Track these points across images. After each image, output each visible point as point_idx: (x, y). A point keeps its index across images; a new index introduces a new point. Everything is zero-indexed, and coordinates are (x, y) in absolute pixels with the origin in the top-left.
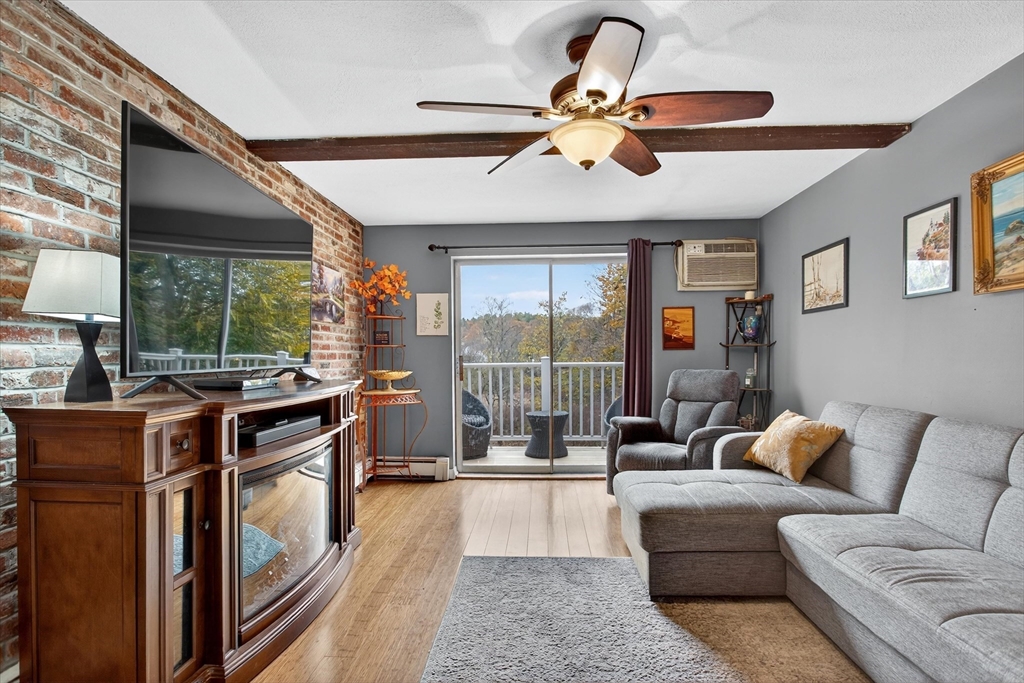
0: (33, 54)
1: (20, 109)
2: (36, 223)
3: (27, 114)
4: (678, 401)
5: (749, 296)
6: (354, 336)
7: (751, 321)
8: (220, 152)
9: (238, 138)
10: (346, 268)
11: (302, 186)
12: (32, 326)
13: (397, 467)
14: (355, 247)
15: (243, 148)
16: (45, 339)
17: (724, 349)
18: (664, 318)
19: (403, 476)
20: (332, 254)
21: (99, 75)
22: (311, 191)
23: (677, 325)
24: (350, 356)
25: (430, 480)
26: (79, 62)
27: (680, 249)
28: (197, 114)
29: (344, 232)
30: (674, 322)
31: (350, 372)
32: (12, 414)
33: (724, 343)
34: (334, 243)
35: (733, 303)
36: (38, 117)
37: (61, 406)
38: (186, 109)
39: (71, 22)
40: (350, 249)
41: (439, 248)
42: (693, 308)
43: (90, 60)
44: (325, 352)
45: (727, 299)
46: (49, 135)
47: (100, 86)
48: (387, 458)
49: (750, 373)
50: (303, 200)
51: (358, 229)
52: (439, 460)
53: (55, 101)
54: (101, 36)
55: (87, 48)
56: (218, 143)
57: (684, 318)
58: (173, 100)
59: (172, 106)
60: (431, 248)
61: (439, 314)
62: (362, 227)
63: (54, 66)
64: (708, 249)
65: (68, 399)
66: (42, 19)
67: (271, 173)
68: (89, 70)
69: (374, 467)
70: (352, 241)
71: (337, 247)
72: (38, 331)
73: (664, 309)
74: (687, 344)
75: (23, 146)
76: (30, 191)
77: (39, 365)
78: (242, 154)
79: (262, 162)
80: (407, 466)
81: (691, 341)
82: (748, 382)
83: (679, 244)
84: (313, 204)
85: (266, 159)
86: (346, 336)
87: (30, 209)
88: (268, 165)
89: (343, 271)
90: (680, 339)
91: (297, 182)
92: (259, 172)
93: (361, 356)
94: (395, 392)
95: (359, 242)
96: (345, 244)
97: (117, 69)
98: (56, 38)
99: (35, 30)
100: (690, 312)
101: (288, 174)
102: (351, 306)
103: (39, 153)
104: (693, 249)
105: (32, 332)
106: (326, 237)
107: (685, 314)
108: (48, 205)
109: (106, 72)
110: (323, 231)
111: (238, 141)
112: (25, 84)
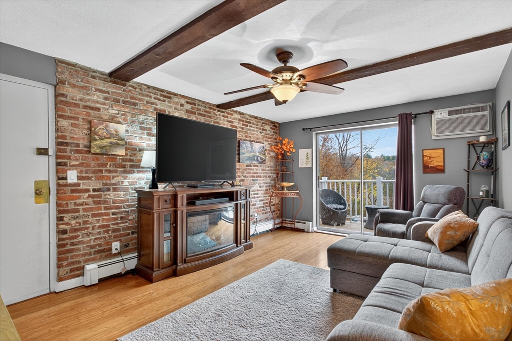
0: (147, 102)
1: (144, 117)
2: (147, 144)
3: (145, 117)
4: (425, 203)
5: (482, 139)
6: (273, 169)
7: (485, 155)
8: (206, 111)
9: (213, 105)
10: (268, 141)
11: (244, 114)
12: (145, 169)
13: (290, 223)
14: (274, 132)
15: (215, 108)
16: (148, 173)
17: (466, 173)
18: (423, 156)
19: (292, 228)
20: (260, 137)
21: (164, 101)
22: (249, 115)
23: (432, 159)
24: (270, 177)
25: (302, 231)
26: (159, 100)
27: (433, 116)
28: (197, 102)
29: (267, 128)
30: (430, 158)
31: (270, 183)
32: (137, 191)
33: (467, 169)
34: (261, 133)
35: (472, 145)
36: (148, 117)
37: (148, 190)
38: (193, 102)
39: (157, 90)
40: (272, 133)
41: (307, 129)
42: (444, 149)
43: (162, 98)
44: (255, 175)
45: (468, 142)
46: (151, 121)
47: (165, 104)
48: (287, 219)
49: (484, 188)
50: (244, 119)
51: (276, 125)
52: (307, 223)
53: (153, 112)
54: (165, 90)
55: (161, 95)
56: (205, 109)
57: (437, 155)
58: (188, 101)
59: (187, 102)
60: (303, 129)
61: (307, 158)
62: (279, 124)
63: (152, 103)
64: (450, 113)
65: (150, 188)
66: (150, 93)
67: (227, 113)
68: (162, 101)
69: (282, 223)
70: (272, 130)
71: (263, 134)
72: (147, 171)
73: (423, 150)
74: (440, 170)
75: (145, 126)
76: (146, 136)
77: (147, 179)
78: (215, 110)
79: (223, 110)
80: (294, 224)
81: (442, 168)
82: (481, 194)
83: (432, 112)
84: (249, 120)
85: (225, 109)
86: (267, 169)
87: (146, 141)
88: (227, 111)
89: (266, 143)
90: (434, 167)
91: (241, 113)
92: (222, 114)
93: (277, 177)
94: (287, 192)
95: (277, 130)
96: (268, 132)
97: (170, 98)
98: (153, 96)
99: (147, 96)
100: (441, 151)
101: (236, 112)
102: (271, 157)
103: (148, 126)
104: (441, 114)
105: (145, 171)
106: (257, 131)
107: (437, 153)
108: (150, 139)
109: (167, 100)
110: (255, 129)
111: (213, 106)
112: (145, 110)
